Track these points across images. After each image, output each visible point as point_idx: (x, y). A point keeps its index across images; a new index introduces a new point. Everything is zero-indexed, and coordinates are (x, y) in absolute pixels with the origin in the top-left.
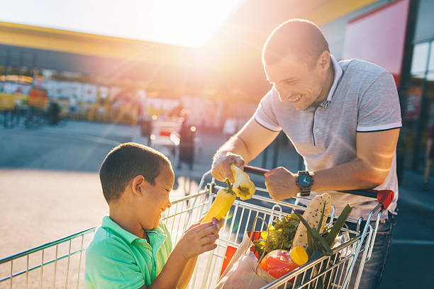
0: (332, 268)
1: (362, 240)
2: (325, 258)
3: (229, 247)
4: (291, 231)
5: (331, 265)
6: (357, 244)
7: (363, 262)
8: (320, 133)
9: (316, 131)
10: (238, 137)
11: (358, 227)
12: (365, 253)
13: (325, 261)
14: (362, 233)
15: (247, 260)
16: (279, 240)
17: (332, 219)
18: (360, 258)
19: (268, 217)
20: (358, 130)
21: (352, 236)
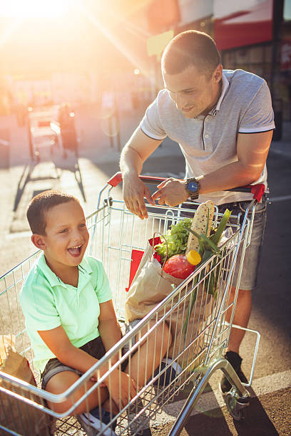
0: (221, 261)
1: (242, 232)
2: (214, 256)
3: (133, 251)
4: (184, 235)
5: (220, 259)
6: (239, 236)
7: (245, 247)
8: (210, 138)
9: (206, 136)
10: (129, 147)
11: (239, 222)
12: (245, 241)
13: (215, 259)
14: (241, 225)
15: (152, 266)
16: (175, 243)
17: (217, 218)
18: (242, 245)
19: (163, 221)
20: (240, 131)
21: (234, 229)
